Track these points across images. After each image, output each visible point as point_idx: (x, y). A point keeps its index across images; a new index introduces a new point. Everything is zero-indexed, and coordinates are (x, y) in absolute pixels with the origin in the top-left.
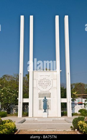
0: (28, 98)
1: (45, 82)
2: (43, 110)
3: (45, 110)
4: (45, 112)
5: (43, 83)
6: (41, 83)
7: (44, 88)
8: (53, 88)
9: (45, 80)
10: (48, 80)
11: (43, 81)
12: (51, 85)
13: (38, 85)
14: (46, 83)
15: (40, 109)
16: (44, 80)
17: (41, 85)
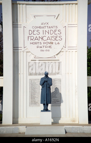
0: (3, 76)
1: (47, 35)
2: (42, 107)
3: (46, 105)
4: (46, 110)
5: (41, 35)
6: (35, 36)
7: (44, 49)
8: (67, 49)
9: (47, 29)
10: (53, 29)
11: (41, 30)
12: (62, 43)
13: (28, 43)
14: (50, 35)
15: (33, 102)
16: (44, 29)
17: (37, 41)
